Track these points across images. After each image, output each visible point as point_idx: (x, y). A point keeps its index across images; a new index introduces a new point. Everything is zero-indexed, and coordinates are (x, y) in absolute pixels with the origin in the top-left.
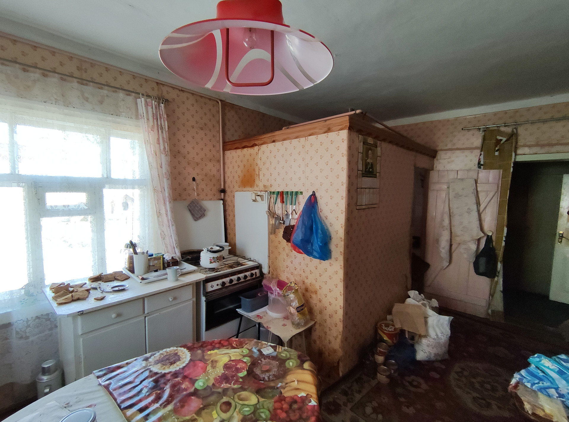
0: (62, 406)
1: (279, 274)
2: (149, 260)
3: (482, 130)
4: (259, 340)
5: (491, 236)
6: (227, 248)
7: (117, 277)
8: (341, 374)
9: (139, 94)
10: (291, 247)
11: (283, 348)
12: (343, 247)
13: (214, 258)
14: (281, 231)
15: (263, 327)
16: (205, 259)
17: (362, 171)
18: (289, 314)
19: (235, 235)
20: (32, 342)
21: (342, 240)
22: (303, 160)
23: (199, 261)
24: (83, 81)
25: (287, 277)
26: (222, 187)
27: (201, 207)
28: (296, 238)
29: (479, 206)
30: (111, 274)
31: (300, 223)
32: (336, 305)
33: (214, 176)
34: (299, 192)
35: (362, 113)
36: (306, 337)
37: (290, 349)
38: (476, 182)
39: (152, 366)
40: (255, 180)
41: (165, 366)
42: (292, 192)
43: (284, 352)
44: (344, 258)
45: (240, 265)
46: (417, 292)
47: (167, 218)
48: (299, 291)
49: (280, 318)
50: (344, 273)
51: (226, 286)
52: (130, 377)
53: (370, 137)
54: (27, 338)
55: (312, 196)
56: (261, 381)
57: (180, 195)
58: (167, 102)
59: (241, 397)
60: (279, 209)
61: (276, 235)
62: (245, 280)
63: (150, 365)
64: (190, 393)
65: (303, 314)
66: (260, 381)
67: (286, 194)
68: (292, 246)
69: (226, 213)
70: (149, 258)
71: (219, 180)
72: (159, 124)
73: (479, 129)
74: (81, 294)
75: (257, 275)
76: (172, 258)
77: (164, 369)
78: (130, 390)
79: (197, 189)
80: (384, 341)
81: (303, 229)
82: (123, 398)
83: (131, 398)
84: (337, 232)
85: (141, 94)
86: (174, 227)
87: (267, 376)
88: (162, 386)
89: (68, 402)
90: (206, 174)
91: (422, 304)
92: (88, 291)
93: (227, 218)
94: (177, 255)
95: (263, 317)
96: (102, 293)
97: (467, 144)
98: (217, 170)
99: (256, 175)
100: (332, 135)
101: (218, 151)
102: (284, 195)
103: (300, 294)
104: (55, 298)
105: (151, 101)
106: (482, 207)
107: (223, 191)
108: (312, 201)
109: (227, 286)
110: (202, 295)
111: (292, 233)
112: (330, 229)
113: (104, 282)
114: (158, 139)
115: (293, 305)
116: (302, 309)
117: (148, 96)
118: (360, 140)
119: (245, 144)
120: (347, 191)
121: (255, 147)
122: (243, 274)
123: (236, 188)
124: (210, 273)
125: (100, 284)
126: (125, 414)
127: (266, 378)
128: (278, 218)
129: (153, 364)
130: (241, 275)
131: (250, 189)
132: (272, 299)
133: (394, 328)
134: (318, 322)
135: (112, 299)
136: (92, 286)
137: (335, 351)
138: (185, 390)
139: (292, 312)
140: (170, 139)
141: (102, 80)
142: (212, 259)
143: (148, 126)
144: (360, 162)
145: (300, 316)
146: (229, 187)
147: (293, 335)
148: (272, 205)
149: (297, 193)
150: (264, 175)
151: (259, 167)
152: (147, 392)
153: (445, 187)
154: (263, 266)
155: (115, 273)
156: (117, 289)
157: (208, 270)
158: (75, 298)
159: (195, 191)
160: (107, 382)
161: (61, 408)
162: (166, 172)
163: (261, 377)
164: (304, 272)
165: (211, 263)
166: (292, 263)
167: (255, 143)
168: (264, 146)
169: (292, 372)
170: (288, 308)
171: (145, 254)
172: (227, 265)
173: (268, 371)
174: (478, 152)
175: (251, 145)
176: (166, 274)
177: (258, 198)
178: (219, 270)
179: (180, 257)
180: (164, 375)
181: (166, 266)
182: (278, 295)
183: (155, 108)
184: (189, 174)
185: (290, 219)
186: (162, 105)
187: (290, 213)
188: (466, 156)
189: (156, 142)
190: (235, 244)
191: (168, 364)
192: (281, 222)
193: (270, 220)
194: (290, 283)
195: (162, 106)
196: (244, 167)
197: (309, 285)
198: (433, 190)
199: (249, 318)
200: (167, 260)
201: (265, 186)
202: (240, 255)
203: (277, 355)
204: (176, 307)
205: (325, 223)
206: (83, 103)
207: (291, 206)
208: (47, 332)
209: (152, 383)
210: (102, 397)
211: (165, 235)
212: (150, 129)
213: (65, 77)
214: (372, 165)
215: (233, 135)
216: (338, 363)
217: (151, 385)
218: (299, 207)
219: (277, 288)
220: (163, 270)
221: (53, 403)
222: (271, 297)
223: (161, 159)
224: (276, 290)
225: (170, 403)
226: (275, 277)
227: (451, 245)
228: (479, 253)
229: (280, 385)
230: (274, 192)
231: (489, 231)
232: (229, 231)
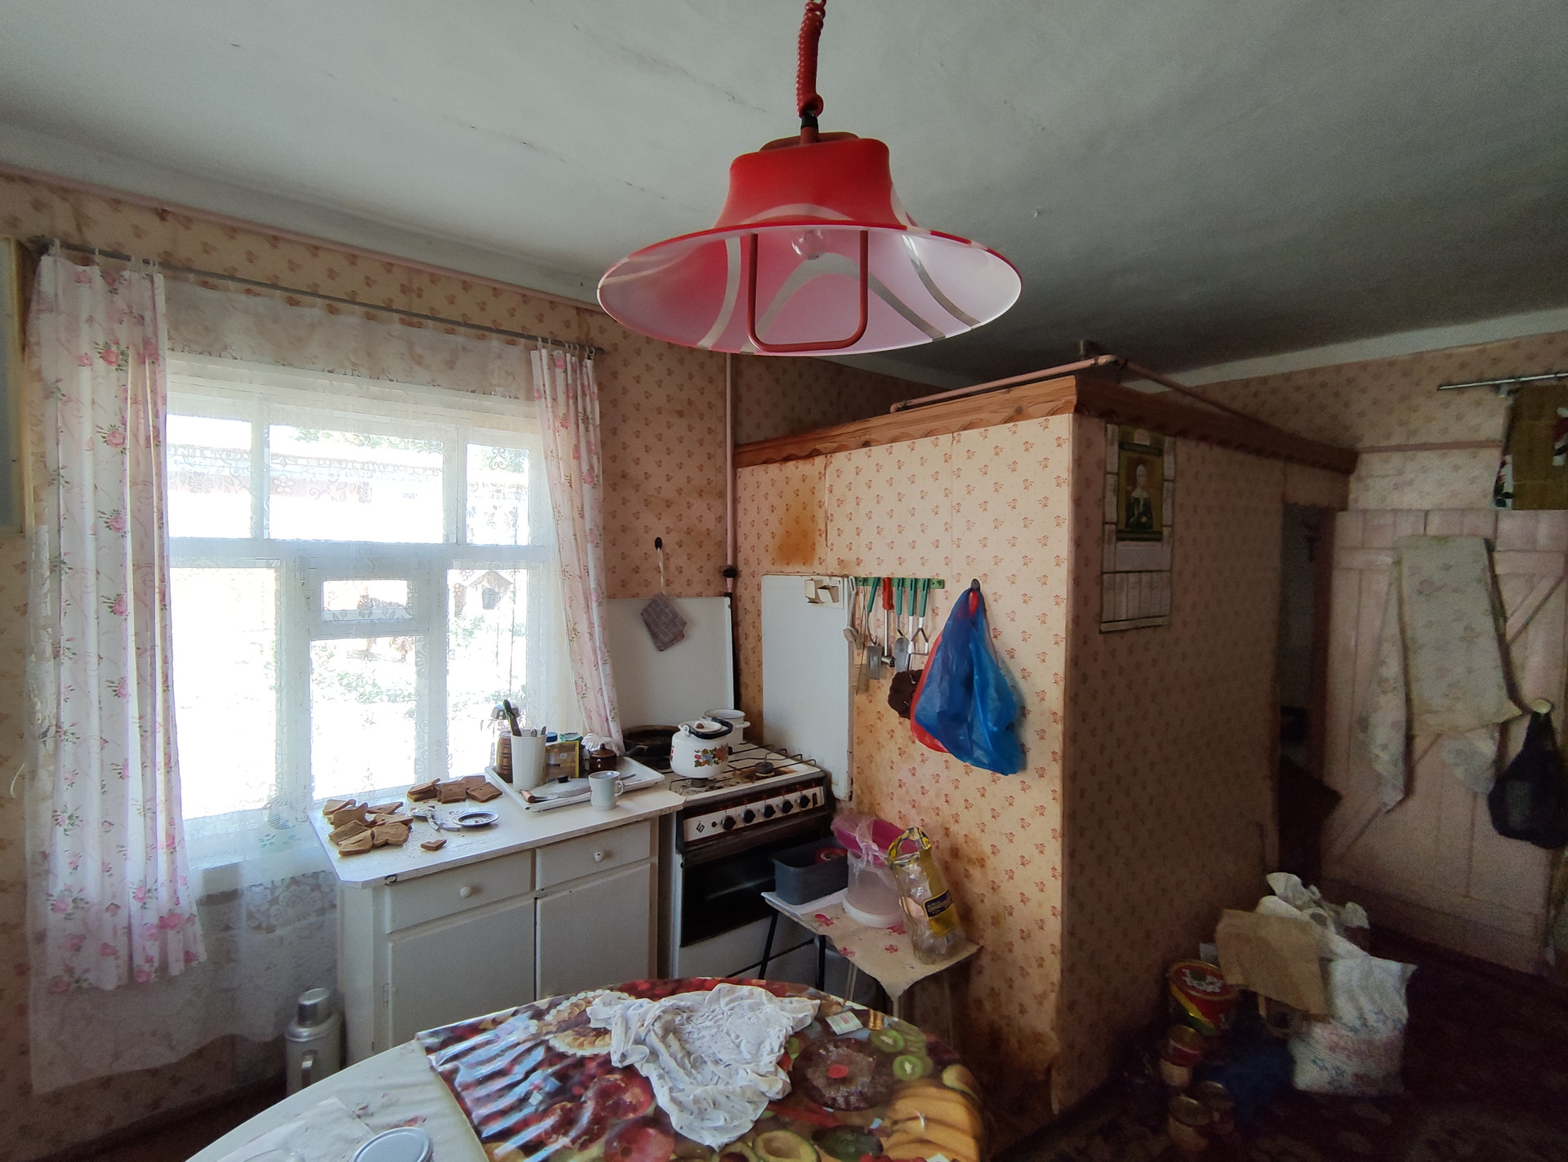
0: (351, 1113)
1: (879, 804)
2: (548, 750)
3: (1505, 389)
4: (823, 991)
5: (1548, 715)
6: (740, 725)
7: (473, 790)
8: (1056, 1107)
9: (535, 338)
10: (911, 730)
11: (887, 1019)
12: (1061, 739)
13: (705, 751)
14: (885, 686)
15: (833, 948)
16: (684, 752)
17: (1116, 524)
18: (905, 920)
19: (760, 690)
20: (281, 939)
21: (1058, 718)
22: (946, 496)
23: (668, 757)
24: (412, 319)
25: (900, 812)
26: (729, 562)
27: (675, 615)
28: (924, 709)
29: (1501, 620)
30: (456, 784)
31: (936, 667)
32: (1040, 905)
33: (708, 534)
34: (934, 581)
35: (1115, 363)
36: (954, 988)
37: (905, 1023)
38: (1490, 547)
39: (552, 1035)
40: (814, 544)
41: (582, 1039)
42: (916, 580)
43: (889, 1030)
44: (1064, 770)
45: (773, 774)
46: (1295, 879)
47: (591, 643)
48: (934, 858)
49: (880, 926)
50: (1063, 813)
51: (735, 827)
52: (499, 1058)
53: (1139, 427)
54: (271, 929)
55: (971, 594)
56: (828, 1106)
57: (624, 584)
58: (599, 354)
59: (775, 1145)
60: (879, 624)
61: (871, 695)
62: (785, 815)
63: (549, 1030)
64: (642, 1117)
65: (946, 923)
66: (825, 1108)
67: (899, 586)
68: (913, 729)
69: (738, 630)
70: (548, 744)
71: (721, 544)
72: (580, 409)
73: (1497, 388)
74: (393, 831)
75: (816, 803)
76: (603, 746)
77: (581, 1045)
78: (500, 1093)
79: (666, 567)
80: (1191, 1022)
81: (945, 684)
82: (485, 1111)
83: (503, 1113)
84: (1042, 696)
85: (540, 339)
86: (608, 666)
87: (843, 1096)
88: (576, 1090)
89: (365, 1105)
90: (688, 529)
91: (1313, 916)
92: (407, 823)
93: (741, 643)
94: (615, 739)
95: (835, 921)
96: (438, 830)
97: (1458, 432)
98: (716, 519)
99: (818, 533)
100: (1027, 428)
101: (721, 470)
102: (894, 588)
103: (936, 864)
104: (336, 838)
105: (563, 356)
106: (1512, 626)
107: (732, 572)
108: (972, 608)
109: (738, 829)
110: (674, 849)
111: (914, 691)
112: (1023, 686)
113: (443, 803)
114: (577, 448)
115: (916, 893)
116: (942, 909)
117: (557, 343)
118: (1109, 436)
119: (790, 450)
120: (1071, 582)
121: (816, 458)
122: (781, 797)
123: (766, 564)
124: (695, 791)
125: (433, 807)
126: (490, 1153)
127: (841, 1100)
128: (876, 650)
129: (555, 1030)
130: (776, 801)
131: (803, 569)
132: (857, 874)
133: (1219, 984)
134: (990, 948)
135: (462, 847)
136: (416, 811)
137: (1038, 1038)
138: (633, 1108)
139: (914, 914)
140: (603, 444)
141: (452, 313)
142: (700, 754)
143: (555, 417)
144: (1111, 498)
145: (937, 928)
146: (747, 562)
147: (916, 980)
148: (859, 613)
149: (928, 583)
150: (840, 532)
151: (826, 512)
152: (541, 1102)
153: (1387, 559)
154: (834, 778)
155: (468, 779)
156: (471, 822)
157: (690, 783)
158: (379, 841)
159: (660, 572)
160: (448, 1066)
161: (350, 1116)
162: (593, 527)
163: (827, 1095)
164: (947, 801)
165: (698, 764)
166: (914, 774)
167: (818, 447)
168: (841, 456)
169: (912, 1091)
170: (902, 900)
171: (539, 735)
172: (738, 772)
173: (845, 1081)
174: (1493, 456)
175: (807, 453)
176: (588, 790)
177: (824, 595)
178: (718, 785)
179: (622, 744)
180: (581, 1062)
181: (587, 767)
182: (874, 863)
183: (572, 371)
184: (647, 529)
185: (910, 655)
186: (589, 363)
187: (909, 637)
188: (1456, 468)
189: (572, 453)
190: (760, 714)
191: (592, 1034)
192: (884, 659)
193: (856, 652)
194: (908, 831)
195: (589, 366)
196: (787, 510)
197: (961, 840)
198: (1349, 569)
199: (796, 920)
200: (589, 752)
201: (841, 562)
202: (773, 746)
203: (869, 1039)
204: (611, 878)
205: (1007, 669)
206: (411, 368)
207: (911, 618)
208: (312, 919)
209: (553, 1079)
210: (437, 1101)
211: (586, 685)
212: (558, 424)
213: (374, 311)
214: (1147, 504)
215: (758, 426)
216: (1048, 1071)
217: (549, 1084)
218: (933, 620)
219: (871, 842)
220: (580, 777)
221: (332, 1102)
222: (857, 866)
223: (582, 497)
224: (868, 848)
225: (596, 1139)
226: (866, 810)
227: (1409, 739)
228: (1506, 768)
229: (876, 1123)
230: (865, 580)
231: (1541, 698)
232: (745, 678)
